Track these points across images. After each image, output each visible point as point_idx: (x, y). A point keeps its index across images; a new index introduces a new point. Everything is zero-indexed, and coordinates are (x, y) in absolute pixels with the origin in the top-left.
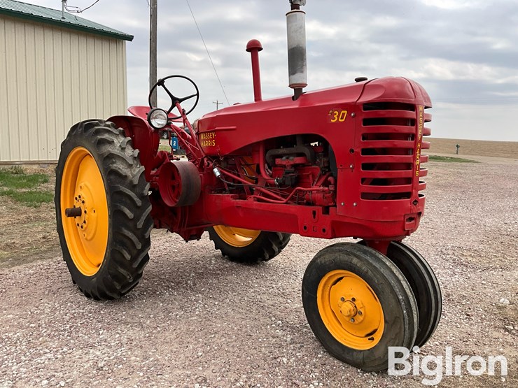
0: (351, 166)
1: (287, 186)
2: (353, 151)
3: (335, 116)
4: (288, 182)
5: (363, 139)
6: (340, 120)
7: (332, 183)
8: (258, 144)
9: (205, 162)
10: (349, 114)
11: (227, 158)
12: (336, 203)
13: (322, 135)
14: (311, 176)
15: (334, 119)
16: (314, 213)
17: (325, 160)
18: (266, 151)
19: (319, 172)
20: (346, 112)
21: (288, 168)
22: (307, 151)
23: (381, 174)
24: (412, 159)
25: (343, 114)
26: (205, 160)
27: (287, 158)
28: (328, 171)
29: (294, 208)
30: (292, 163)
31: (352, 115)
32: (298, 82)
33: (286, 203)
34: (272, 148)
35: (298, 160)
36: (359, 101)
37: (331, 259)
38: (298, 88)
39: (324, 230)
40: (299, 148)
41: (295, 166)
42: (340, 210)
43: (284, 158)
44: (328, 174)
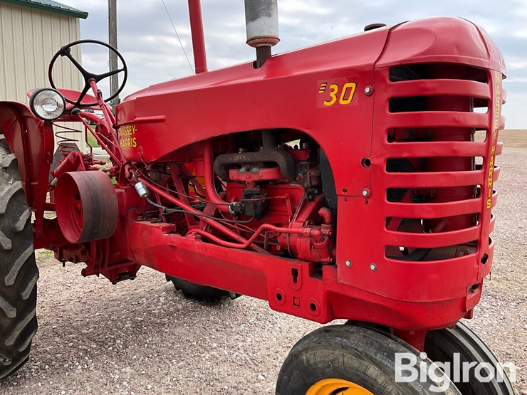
0: (365, 193)
1: (248, 218)
2: (368, 162)
3: (333, 94)
4: (250, 212)
5: (390, 140)
6: (342, 102)
7: (327, 221)
8: (201, 144)
9: (127, 171)
10: (359, 90)
11: (155, 166)
12: (334, 260)
13: (307, 131)
14: (288, 202)
15: (330, 99)
16: (295, 272)
17: (313, 174)
18: (214, 156)
19: (302, 196)
20: (353, 85)
21: (250, 188)
22: (280, 159)
23: (425, 210)
24: (482, 177)
25: (349, 89)
26: (127, 167)
27: (248, 170)
28: (318, 194)
29: (260, 259)
30: (256, 178)
31: (367, 90)
32: (262, 35)
33: (248, 248)
34: (224, 153)
35: (265, 174)
36: (381, 62)
37: (327, 360)
38: (262, 45)
39: (313, 307)
40: (267, 152)
41: (262, 184)
42: (343, 273)
43: (243, 169)
44: (317, 199)
